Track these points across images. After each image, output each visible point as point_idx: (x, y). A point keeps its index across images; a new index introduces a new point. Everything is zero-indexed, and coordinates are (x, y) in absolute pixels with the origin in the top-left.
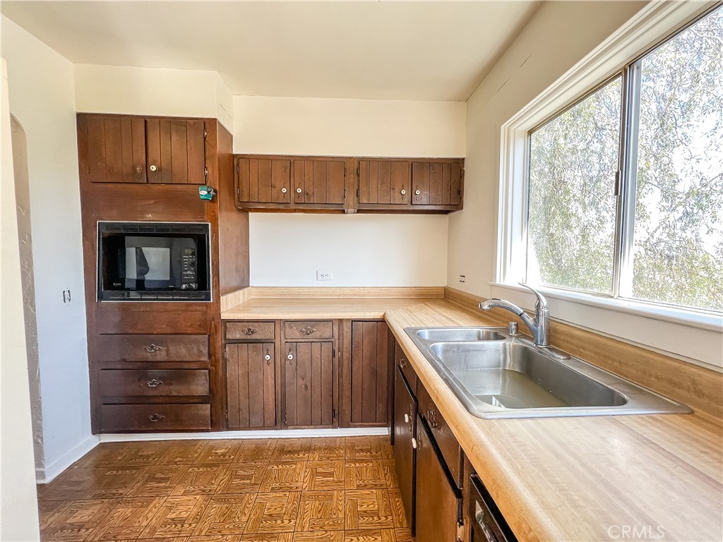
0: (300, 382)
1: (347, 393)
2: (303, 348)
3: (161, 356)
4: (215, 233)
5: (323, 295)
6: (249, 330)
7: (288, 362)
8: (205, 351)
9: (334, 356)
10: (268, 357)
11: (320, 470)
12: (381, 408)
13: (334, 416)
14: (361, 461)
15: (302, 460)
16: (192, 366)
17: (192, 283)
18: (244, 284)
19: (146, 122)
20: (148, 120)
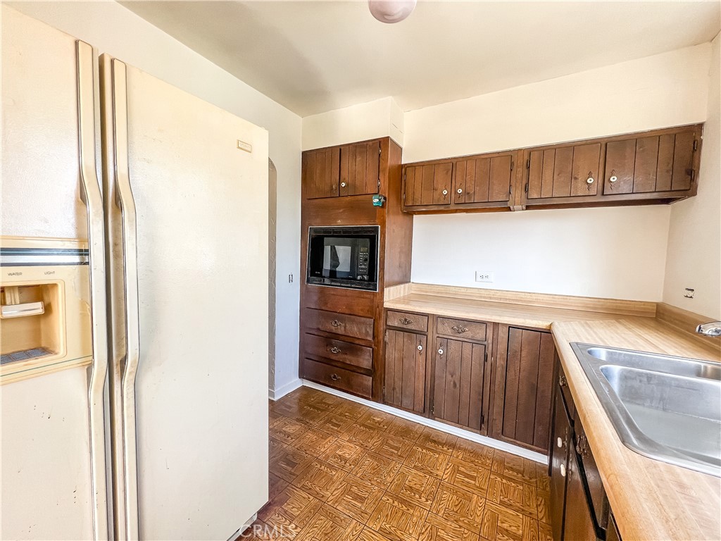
0: (449, 377)
1: (498, 402)
2: (454, 346)
3: (341, 331)
4: (383, 234)
5: (481, 297)
6: (406, 320)
7: (438, 357)
8: (371, 332)
9: (486, 360)
10: (420, 348)
11: (462, 469)
12: (540, 431)
13: (482, 422)
14: (509, 479)
15: (445, 453)
16: (361, 343)
17: (365, 275)
18: (405, 279)
19: (340, 150)
20: (342, 148)
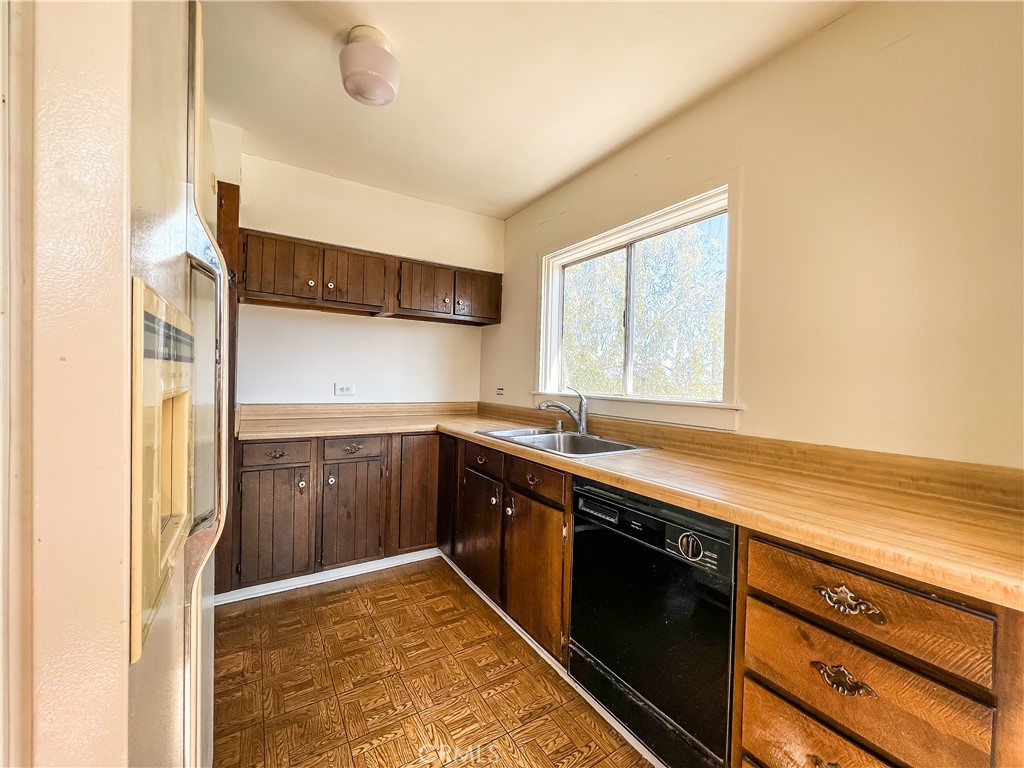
0: (342, 510)
1: (394, 516)
5: (343, 413)
7: (326, 489)
9: (381, 476)
10: (302, 484)
11: (379, 597)
12: (431, 527)
13: (380, 545)
14: (419, 581)
15: (352, 596)
